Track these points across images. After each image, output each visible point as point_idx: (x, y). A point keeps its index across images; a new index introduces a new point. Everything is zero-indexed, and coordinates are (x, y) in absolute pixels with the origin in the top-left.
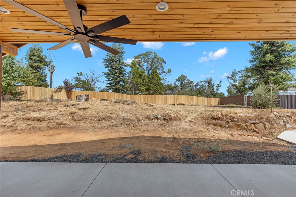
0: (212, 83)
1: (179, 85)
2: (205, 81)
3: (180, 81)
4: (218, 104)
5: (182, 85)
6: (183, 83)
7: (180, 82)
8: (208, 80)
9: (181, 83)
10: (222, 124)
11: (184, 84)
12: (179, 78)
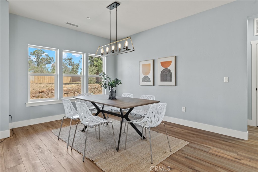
0: (73, 62)
1: (35, 60)
2: (65, 59)
3: (36, 55)
4: (70, 82)
5: (38, 60)
6: (41, 58)
7: (37, 57)
8: (68, 58)
9: (38, 59)
10: (43, 96)
11: (42, 60)
12: (34, 52)
